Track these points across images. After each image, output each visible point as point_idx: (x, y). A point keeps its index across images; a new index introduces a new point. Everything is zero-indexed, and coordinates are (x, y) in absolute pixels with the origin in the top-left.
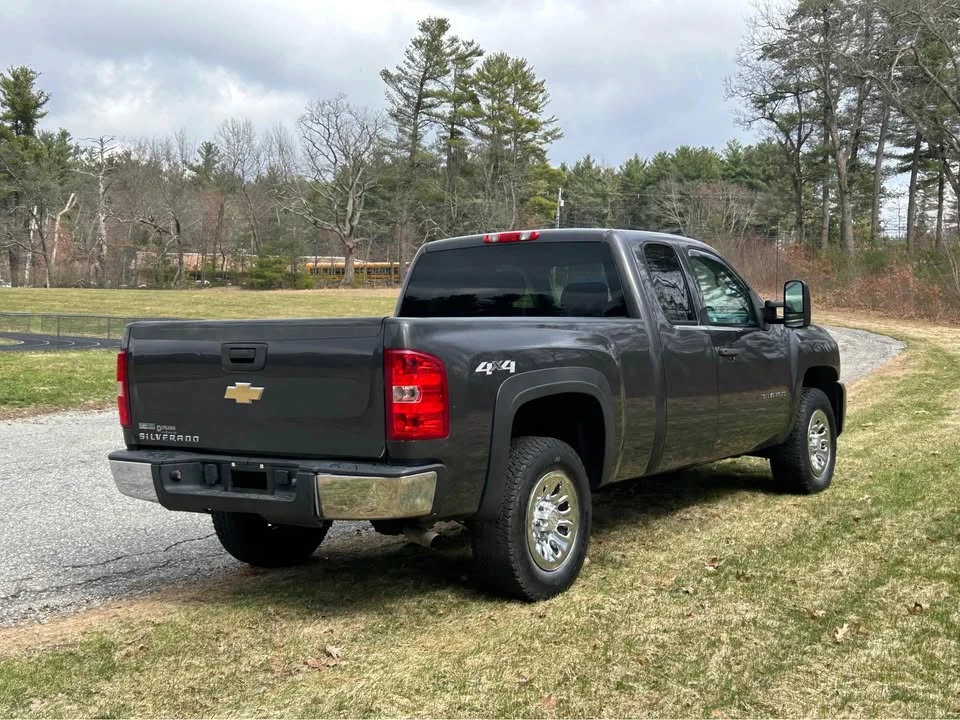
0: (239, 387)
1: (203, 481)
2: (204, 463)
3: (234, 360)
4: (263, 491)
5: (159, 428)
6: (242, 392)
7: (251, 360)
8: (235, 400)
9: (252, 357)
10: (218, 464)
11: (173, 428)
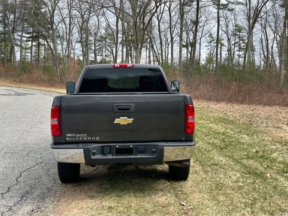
0: (121, 119)
1: (103, 153)
2: (103, 147)
3: (119, 109)
4: (131, 154)
5: (78, 135)
6: (123, 121)
7: (129, 109)
8: (120, 123)
9: (129, 108)
10: (110, 147)
11: (86, 135)
